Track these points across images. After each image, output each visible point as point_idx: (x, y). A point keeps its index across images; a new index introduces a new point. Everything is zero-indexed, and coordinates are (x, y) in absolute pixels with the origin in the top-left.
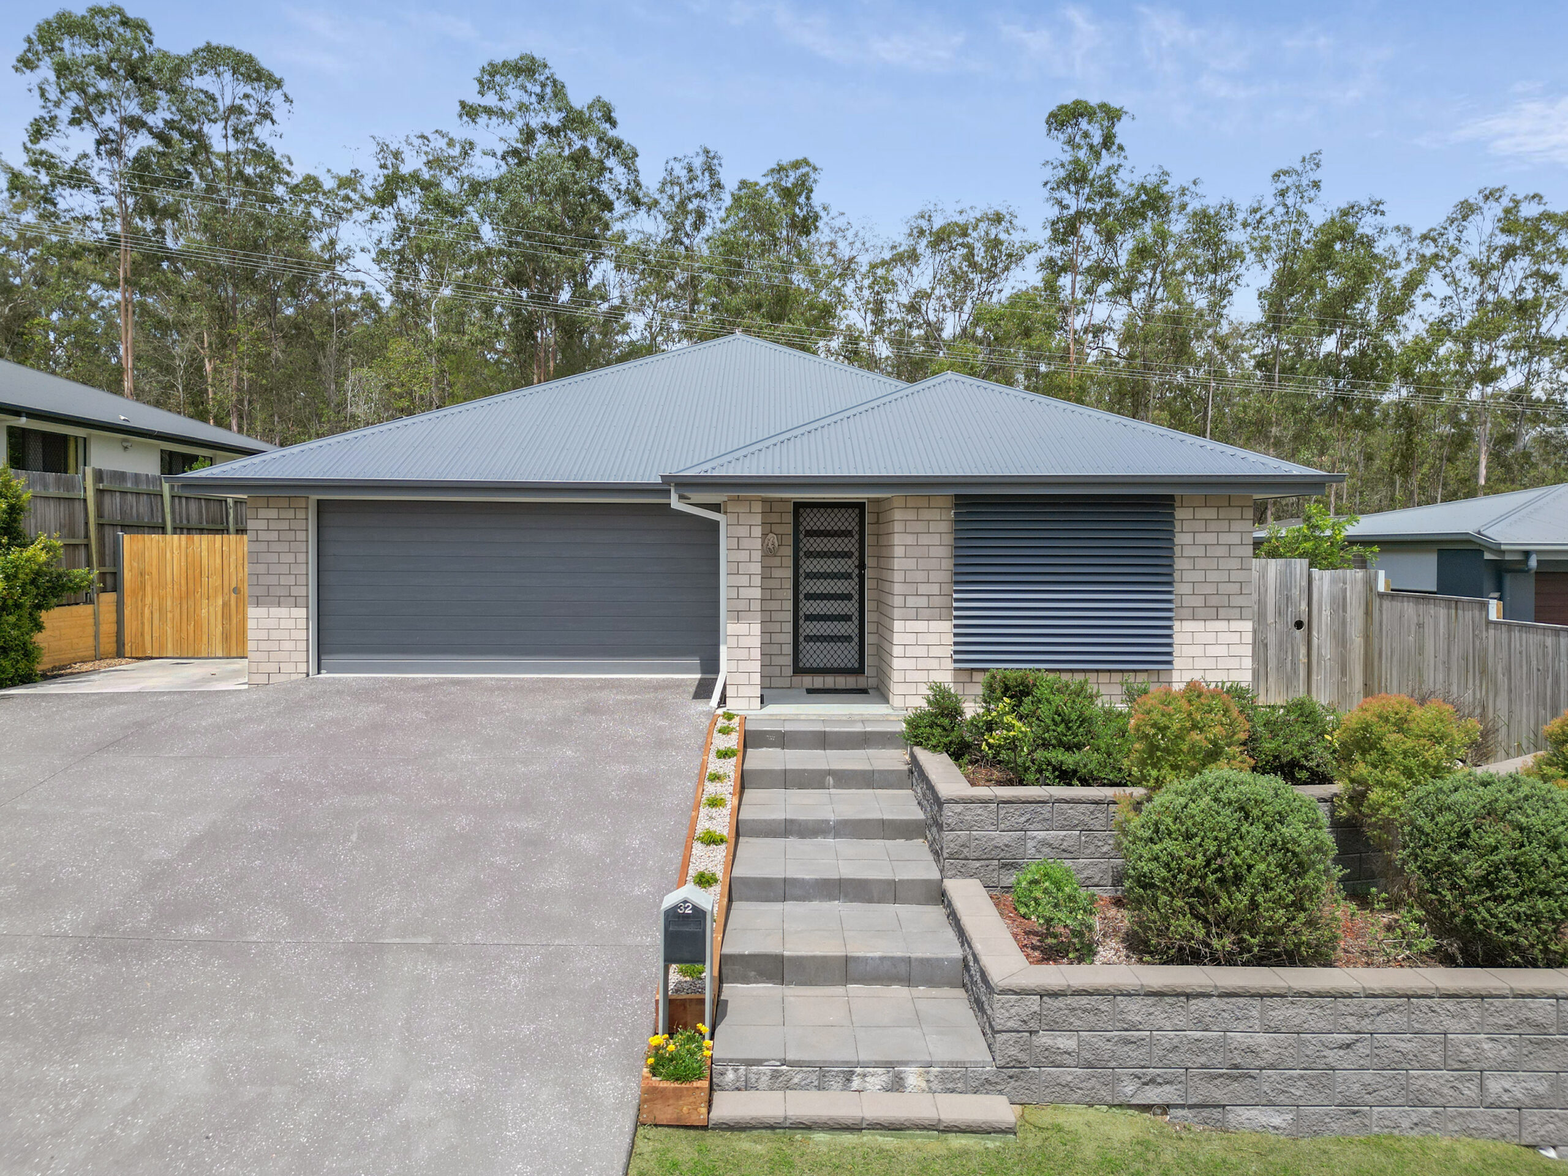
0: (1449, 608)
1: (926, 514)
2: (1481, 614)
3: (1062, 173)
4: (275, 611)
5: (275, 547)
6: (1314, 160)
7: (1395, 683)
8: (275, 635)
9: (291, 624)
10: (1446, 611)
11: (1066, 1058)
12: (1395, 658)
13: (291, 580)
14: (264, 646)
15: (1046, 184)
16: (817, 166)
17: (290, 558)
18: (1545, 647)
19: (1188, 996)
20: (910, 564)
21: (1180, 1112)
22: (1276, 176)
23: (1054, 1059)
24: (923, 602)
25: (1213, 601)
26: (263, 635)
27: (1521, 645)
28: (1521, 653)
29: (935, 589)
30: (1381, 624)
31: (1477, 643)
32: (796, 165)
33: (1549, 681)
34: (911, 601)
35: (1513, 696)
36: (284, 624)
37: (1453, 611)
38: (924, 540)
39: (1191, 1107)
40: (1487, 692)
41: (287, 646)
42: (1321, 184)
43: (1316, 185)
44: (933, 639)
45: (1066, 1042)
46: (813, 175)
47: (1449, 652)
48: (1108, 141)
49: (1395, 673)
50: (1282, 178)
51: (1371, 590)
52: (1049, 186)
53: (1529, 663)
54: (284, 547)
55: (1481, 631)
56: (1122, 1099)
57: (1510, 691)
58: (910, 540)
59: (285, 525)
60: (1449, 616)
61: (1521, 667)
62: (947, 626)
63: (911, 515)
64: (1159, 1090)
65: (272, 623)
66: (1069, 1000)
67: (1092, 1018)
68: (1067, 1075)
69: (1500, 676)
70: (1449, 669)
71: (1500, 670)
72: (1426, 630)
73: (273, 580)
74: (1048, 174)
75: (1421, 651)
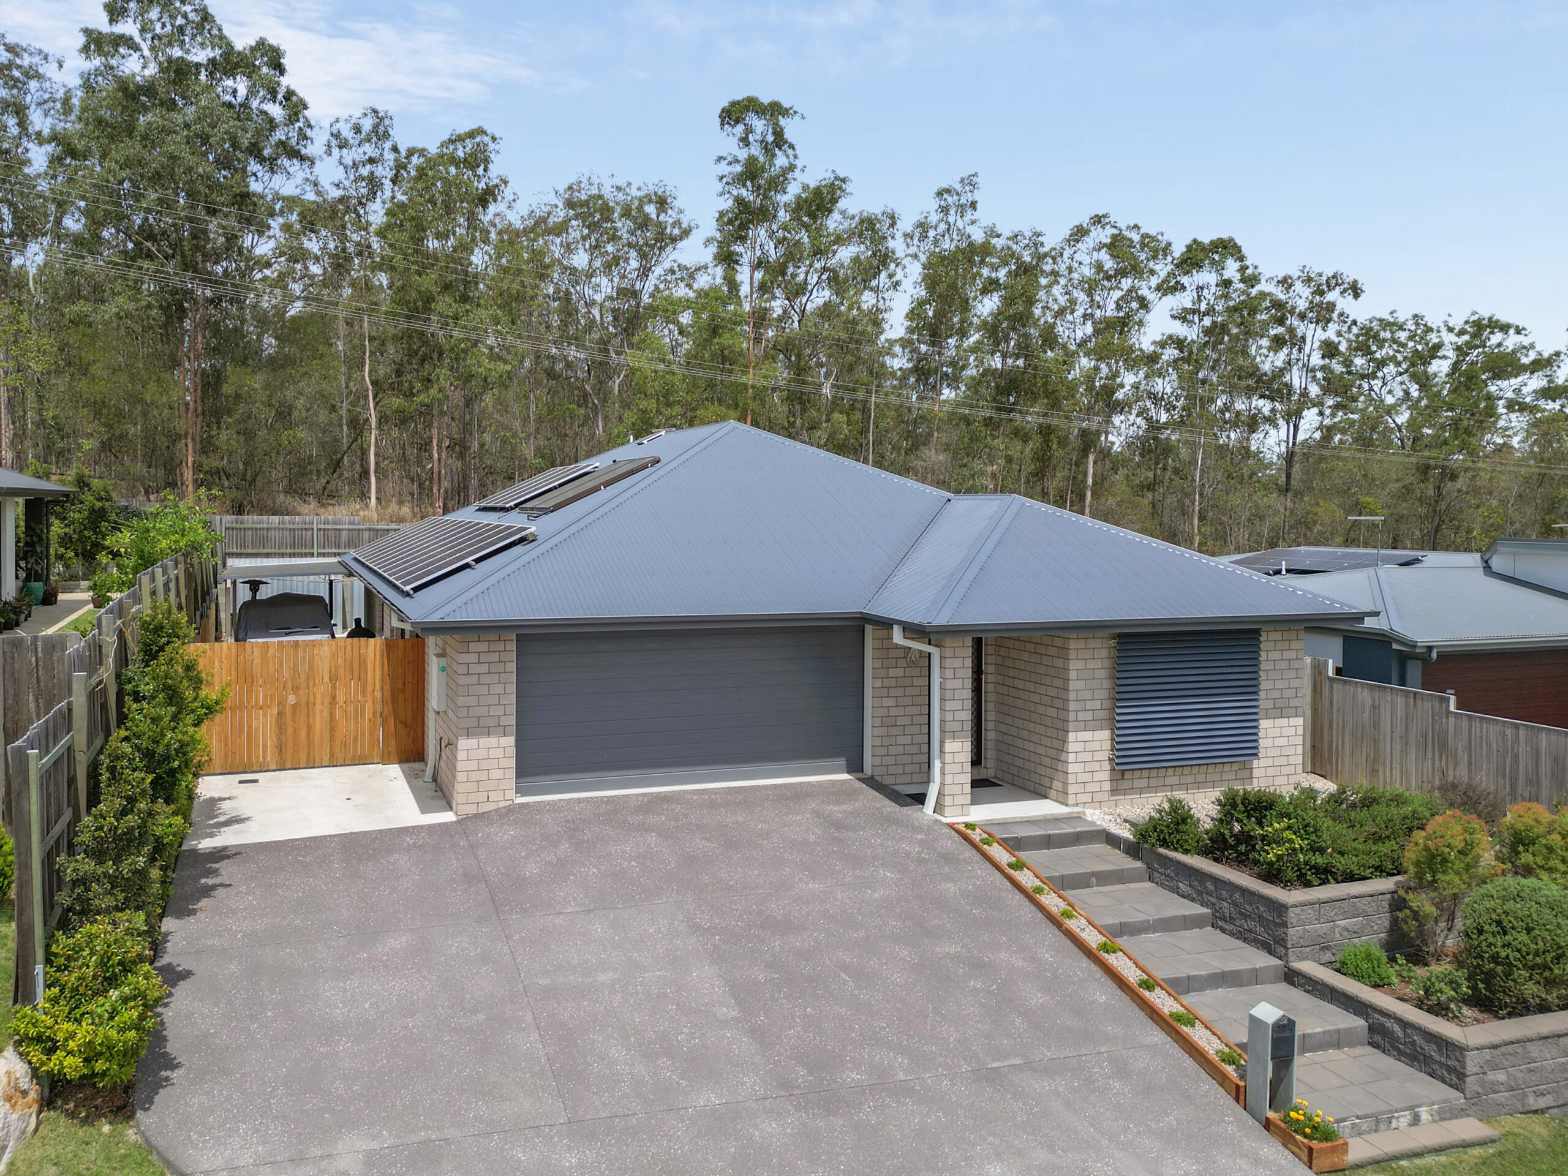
0: (1407, 697)
1: (1092, 643)
2: (1441, 706)
3: (738, 168)
4: (485, 741)
5: (486, 679)
6: (970, 182)
7: (1347, 748)
8: (485, 765)
9: (499, 753)
10: (1404, 699)
11: (1502, 1088)
12: (1347, 729)
13: (500, 710)
14: (474, 776)
15: (721, 178)
16: (497, 136)
17: (499, 689)
18: (1505, 735)
19: (1559, 1036)
20: (1080, 685)
21: (1552, 1111)
22: (940, 194)
23: (1494, 1088)
24: (1089, 716)
25: (1279, 703)
26: (473, 765)
27: (1481, 732)
28: (1481, 737)
29: (1097, 705)
30: (1331, 702)
31: (1437, 726)
32: (471, 135)
33: (1508, 760)
34: (1082, 716)
35: (1473, 767)
36: (493, 753)
37: (1412, 701)
38: (1091, 664)
39: (1558, 1107)
40: (1447, 764)
41: (496, 774)
42: (978, 205)
43: (973, 205)
44: (1096, 746)
45: (1501, 1076)
46: (492, 146)
47: (1407, 730)
48: (780, 140)
49: (1347, 740)
50: (945, 196)
51: (1320, 673)
52: (724, 180)
53: (1489, 746)
54: (494, 678)
55: (1441, 719)
56: (1528, 1108)
57: (1470, 763)
58: (1080, 665)
59: (495, 657)
60: (1407, 705)
61: (1481, 747)
62: (1105, 734)
63: (1081, 644)
64: (1544, 1099)
65: (482, 753)
66: (1503, 1049)
67: (1513, 1059)
68: (1501, 1097)
69: (1460, 752)
70: (1407, 743)
71: (1460, 747)
72: (1382, 711)
73: (483, 711)
74: (724, 168)
75: (1376, 725)
